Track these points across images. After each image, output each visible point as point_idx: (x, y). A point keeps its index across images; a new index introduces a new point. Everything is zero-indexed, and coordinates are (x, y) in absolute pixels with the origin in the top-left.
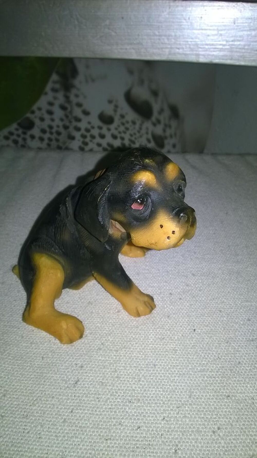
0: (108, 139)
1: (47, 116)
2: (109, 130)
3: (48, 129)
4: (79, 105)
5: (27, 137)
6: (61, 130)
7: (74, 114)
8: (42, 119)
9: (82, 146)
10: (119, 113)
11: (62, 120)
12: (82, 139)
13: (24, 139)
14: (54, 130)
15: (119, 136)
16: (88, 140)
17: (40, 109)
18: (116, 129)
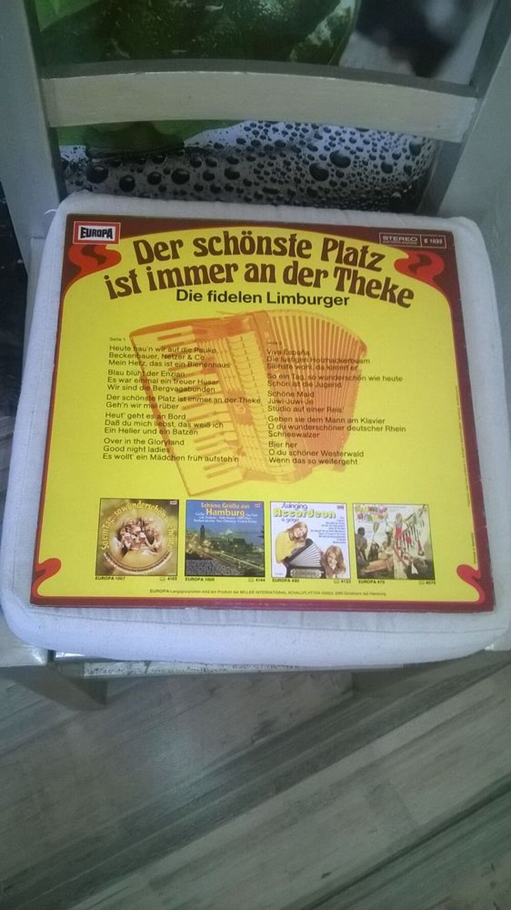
2: (362, 136)
9: (329, 146)
15: (371, 142)
16: (336, 142)
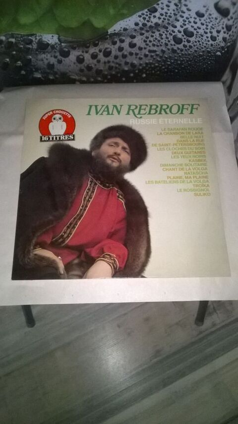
0: (199, 24)
1: (165, 8)
3: (164, 14)
4: (186, 5)
5: (152, 16)
6: (172, 15)
7: (182, 9)
8: (162, 9)
10: (208, 13)
11: (174, 10)
12: (183, 22)
13: (150, 17)
14: (168, 15)
17: (162, 3)
18: (205, 20)
